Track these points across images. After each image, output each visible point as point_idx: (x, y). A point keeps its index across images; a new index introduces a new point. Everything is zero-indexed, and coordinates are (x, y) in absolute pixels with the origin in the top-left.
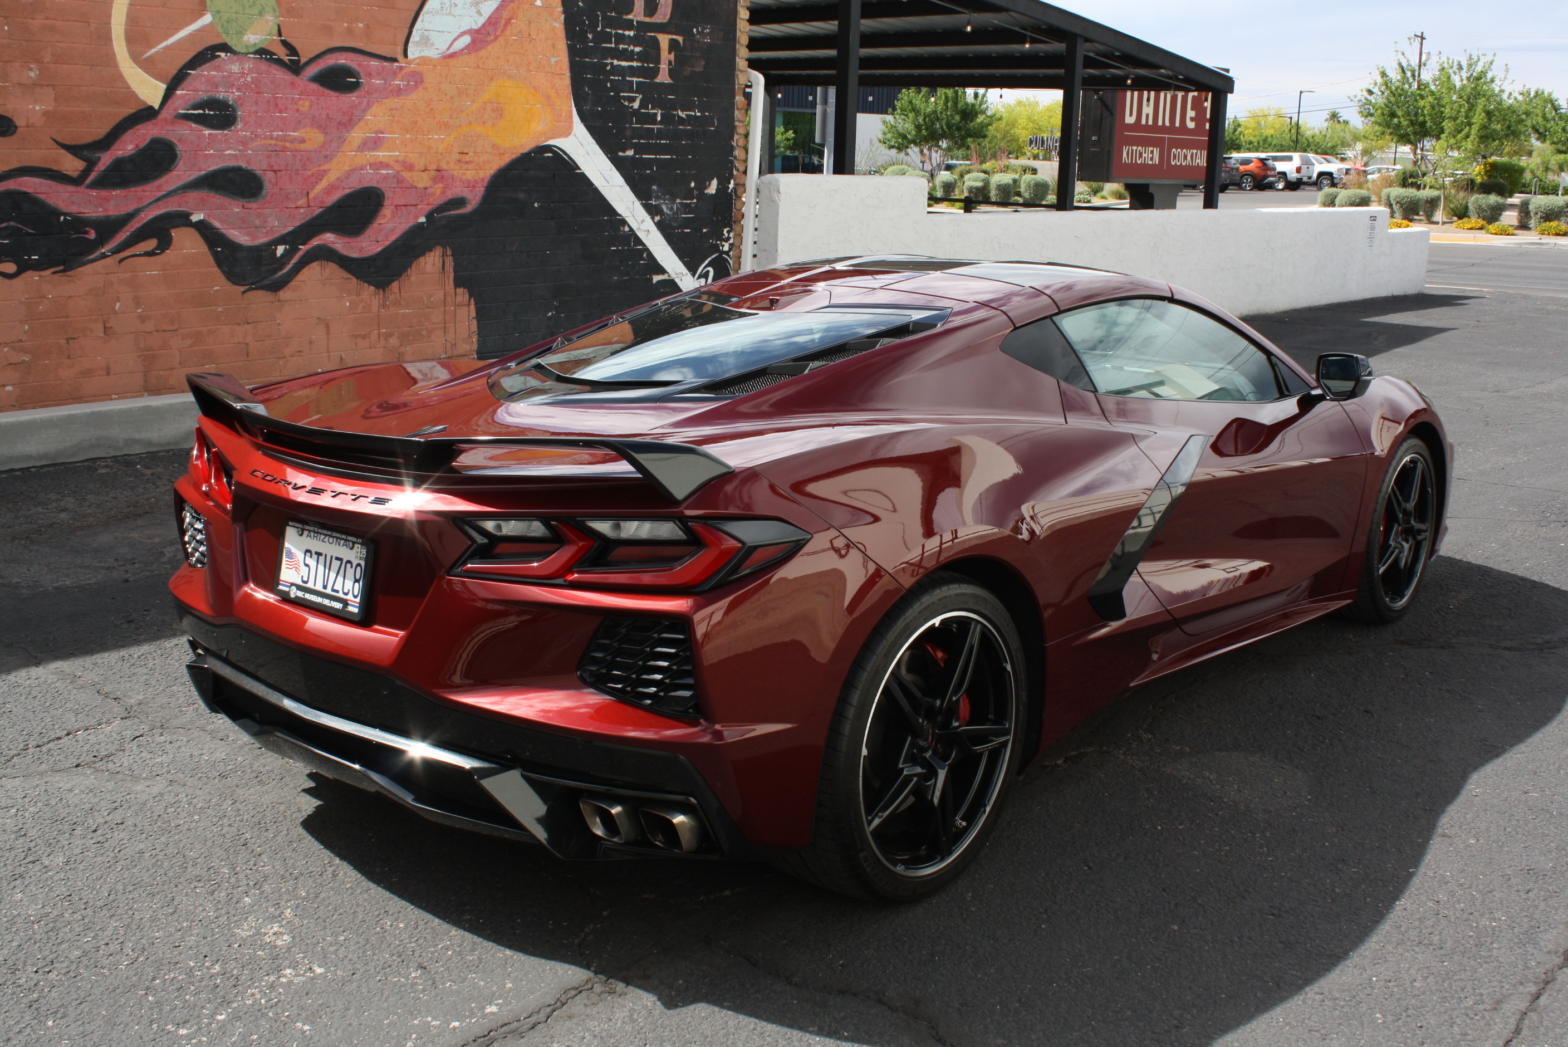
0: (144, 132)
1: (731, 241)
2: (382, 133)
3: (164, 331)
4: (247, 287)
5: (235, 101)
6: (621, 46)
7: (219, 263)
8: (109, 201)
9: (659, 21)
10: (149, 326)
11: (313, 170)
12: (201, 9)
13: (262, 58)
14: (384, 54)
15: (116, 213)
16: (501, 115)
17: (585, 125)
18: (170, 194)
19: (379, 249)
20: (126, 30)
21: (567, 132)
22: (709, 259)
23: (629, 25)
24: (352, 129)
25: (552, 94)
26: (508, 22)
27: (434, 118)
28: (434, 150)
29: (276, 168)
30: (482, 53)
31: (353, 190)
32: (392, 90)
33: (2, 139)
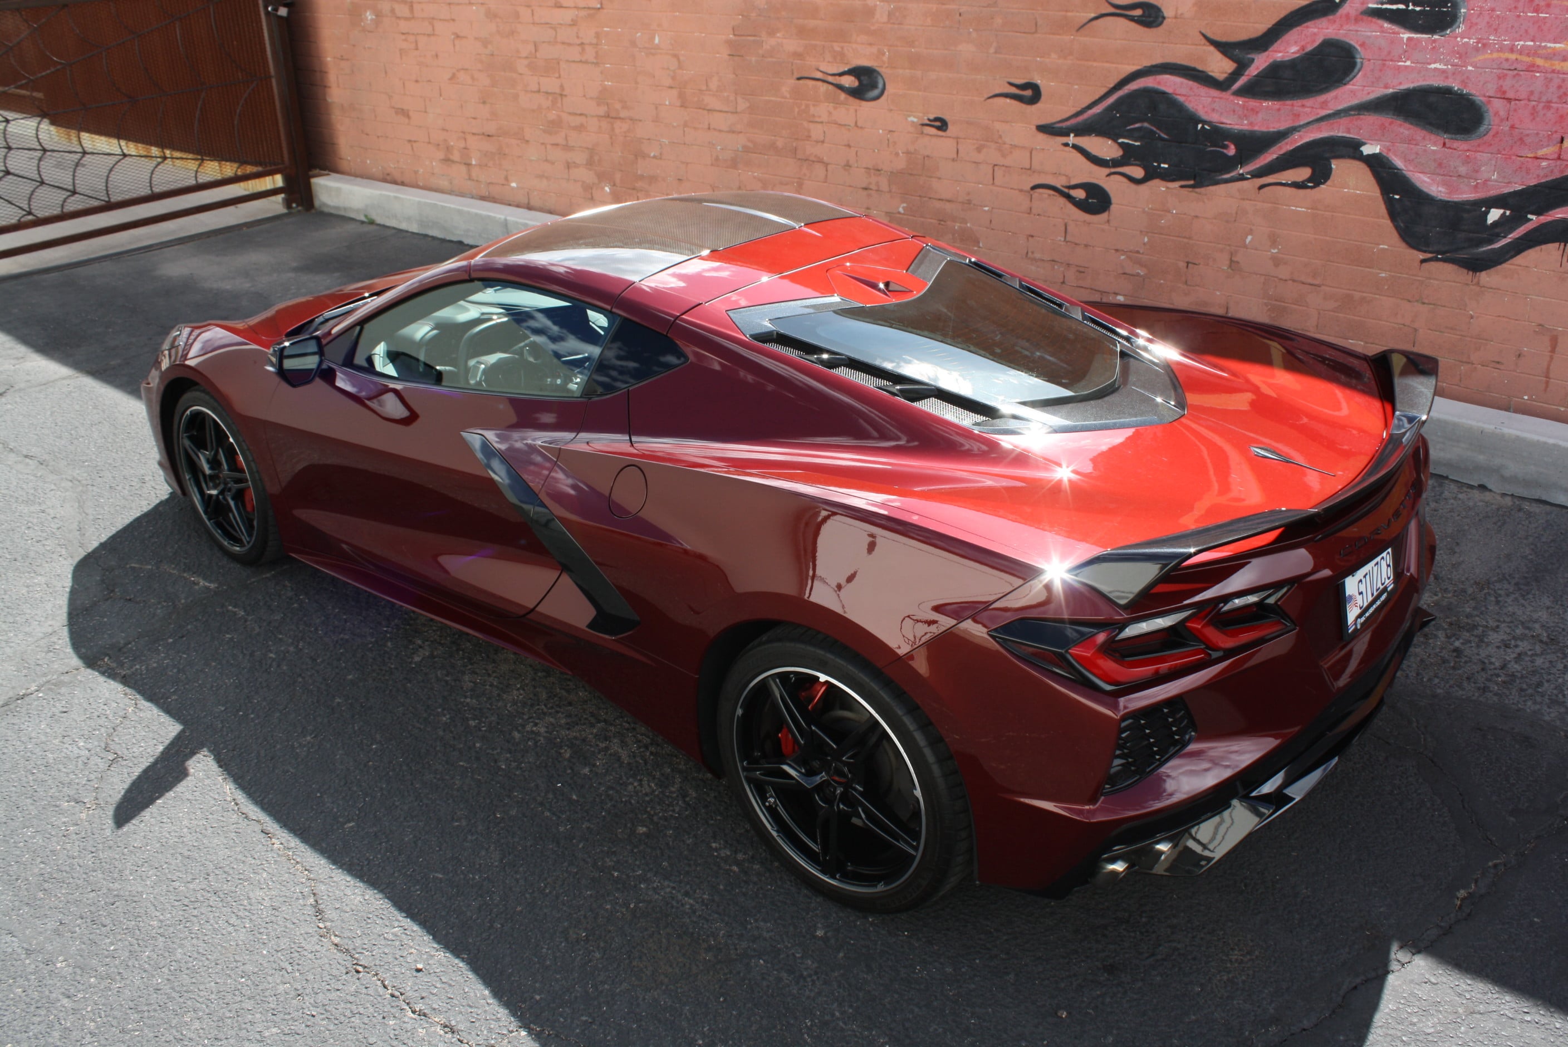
0: (1316, 30)
3: (1303, 283)
4: (1430, 255)
7: (1393, 215)
8: (1257, 112)
10: (1283, 272)
15: (1264, 129)
18: (1337, 114)
33: (1146, 29)
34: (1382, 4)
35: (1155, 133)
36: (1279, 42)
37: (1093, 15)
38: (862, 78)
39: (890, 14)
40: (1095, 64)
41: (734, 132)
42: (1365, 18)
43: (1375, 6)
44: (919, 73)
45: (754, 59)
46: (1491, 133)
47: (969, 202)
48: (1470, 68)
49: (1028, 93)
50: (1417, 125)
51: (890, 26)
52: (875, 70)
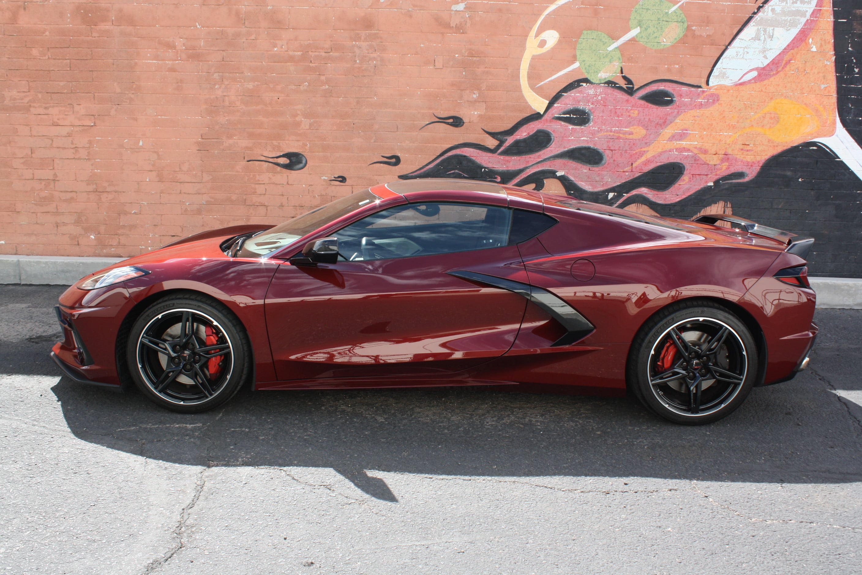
0: (533, 126)
2: (687, 130)
5: (590, 110)
8: (510, 162)
11: (637, 151)
12: (574, 59)
13: (609, 86)
14: (692, 84)
15: (513, 169)
16: (778, 122)
17: (847, 130)
18: (545, 160)
19: (678, 200)
20: (528, 72)
21: (831, 132)
24: (666, 127)
25: (821, 108)
26: (788, 62)
27: (725, 122)
28: (723, 142)
29: (612, 148)
30: (766, 82)
31: (663, 163)
32: (695, 105)
33: (456, 128)
34: (560, 115)
35: (461, 174)
36: (518, 131)
37: (428, 123)
38: (292, 158)
39: (310, 125)
40: (430, 145)
41: (199, 194)
42: (554, 120)
43: (558, 116)
44: (328, 154)
45: (216, 151)
46: (607, 163)
48: (596, 139)
49: (393, 160)
50: (578, 162)
51: (310, 131)
52: (300, 154)
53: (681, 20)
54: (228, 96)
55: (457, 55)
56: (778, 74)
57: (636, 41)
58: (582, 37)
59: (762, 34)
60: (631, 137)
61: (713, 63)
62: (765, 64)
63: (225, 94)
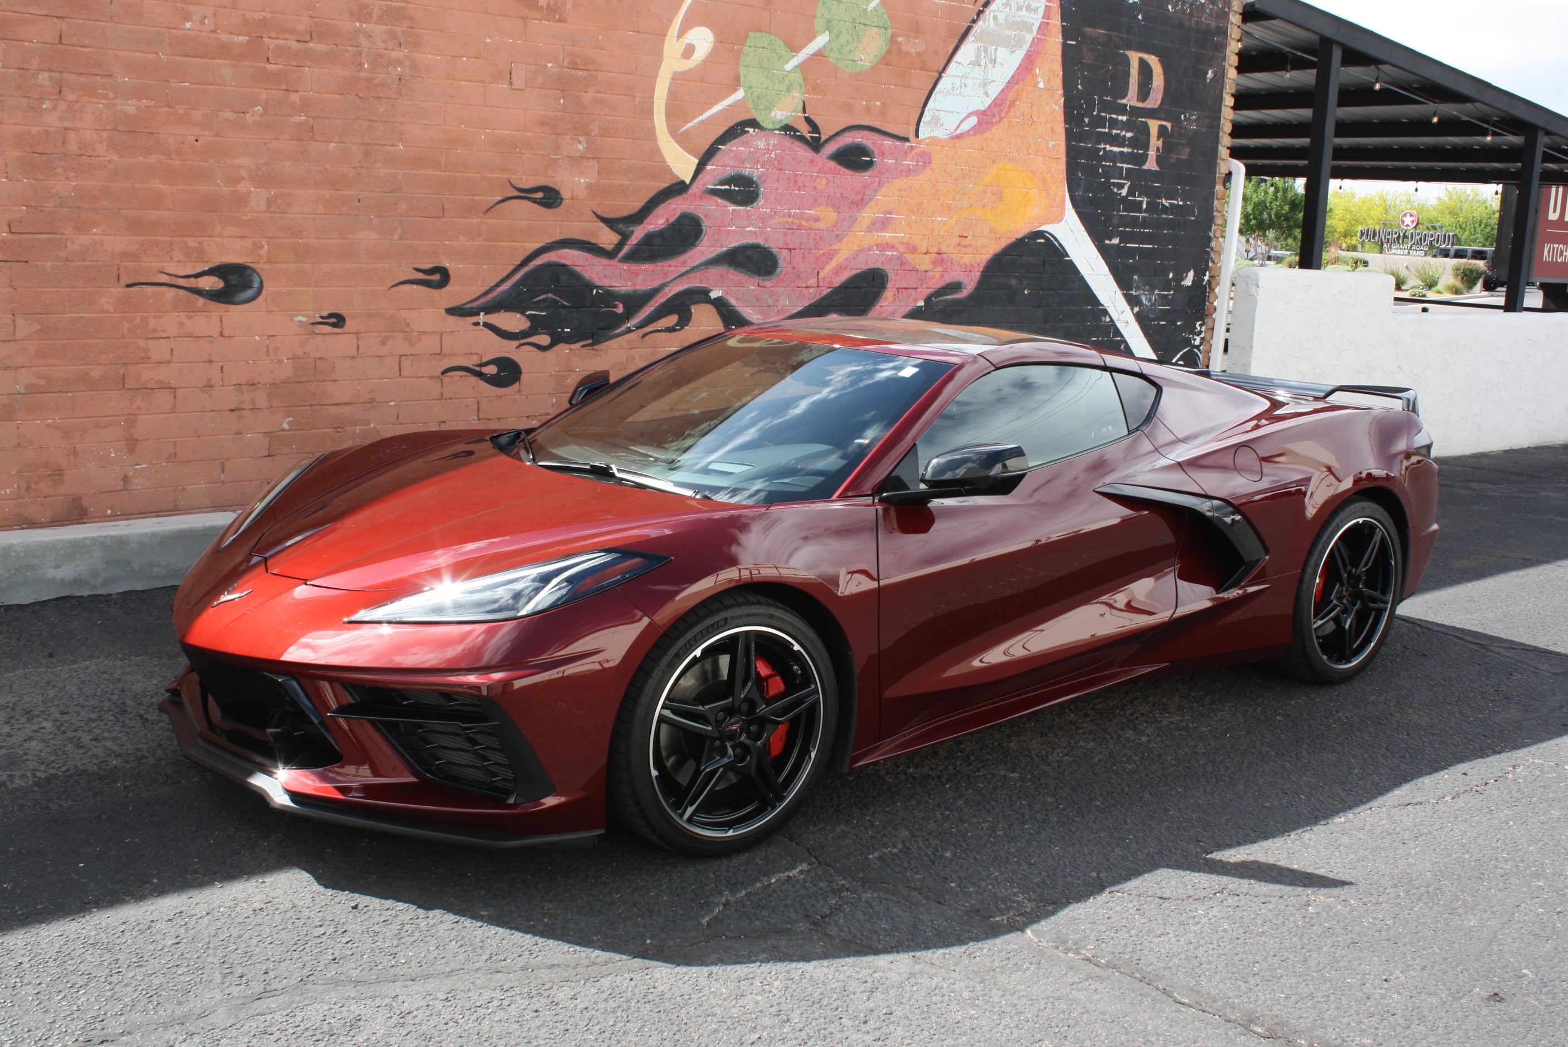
0: (675, 206)
1: (1202, 335)
2: (890, 214)
5: (759, 177)
6: (1114, 132)
8: (638, 275)
9: (1150, 106)
11: (825, 250)
12: (735, 83)
13: (786, 134)
14: (897, 134)
15: (644, 288)
16: (1000, 199)
17: (1076, 212)
18: (693, 269)
20: (666, 103)
21: (1059, 218)
22: (1181, 353)
23: (1122, 110)
24: (863, 208)
25: (1049, 178)
26: (1013, 103)
27: (939, 200)
28: (936, 233)
29: (791, 246)
30: (987, 134)
31: (859, 271)
32: (901, 171)
33: (548, 210)
34: (716, 185)
35: (559, 302)
36: (651, 216)
37: (499, 198)
38: (230, 277)
39: (270, 202)
40: (503, 244)
41: (8, 368)
42: (706, 196)
43: (711, 187)
44: (308, 267)
45: (49, 264)
46: (783, 273)
47: (373, 400)
48: (768, 229)
49: (437, 277)
50: (742, 272)
51: (268, 215)
52: (248, 267)
53: (884, 24)
54: (76, 130)
55: (550, 65)
56: (1001, 123)
57: (824, 56)
58: (748, 44)
59: (982, 57)
60: (817, 225)
61: (923, 101)
62: (987, 105)
63: (67, 124)
